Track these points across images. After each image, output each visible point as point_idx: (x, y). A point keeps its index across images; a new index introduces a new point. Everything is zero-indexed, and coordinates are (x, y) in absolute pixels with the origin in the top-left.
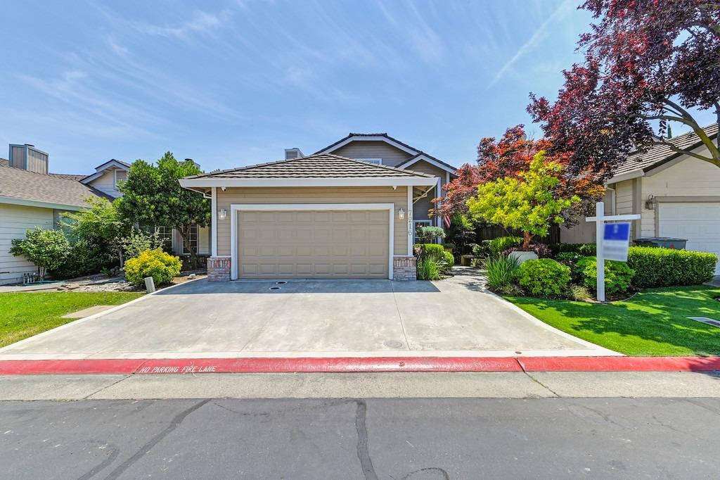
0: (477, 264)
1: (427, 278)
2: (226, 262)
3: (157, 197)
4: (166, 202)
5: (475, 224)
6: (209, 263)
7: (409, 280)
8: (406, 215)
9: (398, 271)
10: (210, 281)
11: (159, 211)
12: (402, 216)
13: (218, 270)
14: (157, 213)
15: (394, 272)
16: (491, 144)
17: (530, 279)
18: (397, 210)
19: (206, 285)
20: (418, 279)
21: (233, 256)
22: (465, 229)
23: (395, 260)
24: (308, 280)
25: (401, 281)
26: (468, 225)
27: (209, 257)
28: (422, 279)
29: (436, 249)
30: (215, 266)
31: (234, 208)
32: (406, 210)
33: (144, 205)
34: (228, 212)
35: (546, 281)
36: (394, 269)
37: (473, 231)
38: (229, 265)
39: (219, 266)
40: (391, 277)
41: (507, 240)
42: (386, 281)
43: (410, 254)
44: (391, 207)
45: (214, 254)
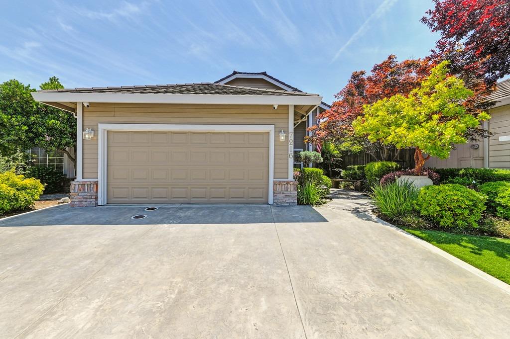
0: (345, 187)
1: (309, 204)
2: (92, 186)
3: (32, 118)
4: (43, 124)
5: (342, 152)
6: (72, 187)
7: (290, 205)
8: (287, 137)
9: (278, 195)
10: (73, 207)
11: (33, 133)
12: (282, 138)
13: (82, 194)
14: (30, 135)
15: (274, 196)
16: (361, 77)
17: (439, 209)
18: (278, 132)
19: (68, 211)
20: (298, 204)
21: (101, 178)
22: (333, 156)
23: (275, 184)
24: (182, 206)
25: (282, 206)
26: (336, 152)
27: (73, 180)
28: (303, 204)
29: (316, 173)
30: (79, 190)
31: (101, 127)
32: (287, 132)
33: (13, 126)
34: (95, 131)
35: (459, 211)
36: (274, 193)
37: (340, 157)
38: (95, 190)
39: (84, 190)
40: (271, 201)
41: (383, 164)
42: (265, 206)
43: (291, 178)
44: (271, 128)
45: (79, 177)
